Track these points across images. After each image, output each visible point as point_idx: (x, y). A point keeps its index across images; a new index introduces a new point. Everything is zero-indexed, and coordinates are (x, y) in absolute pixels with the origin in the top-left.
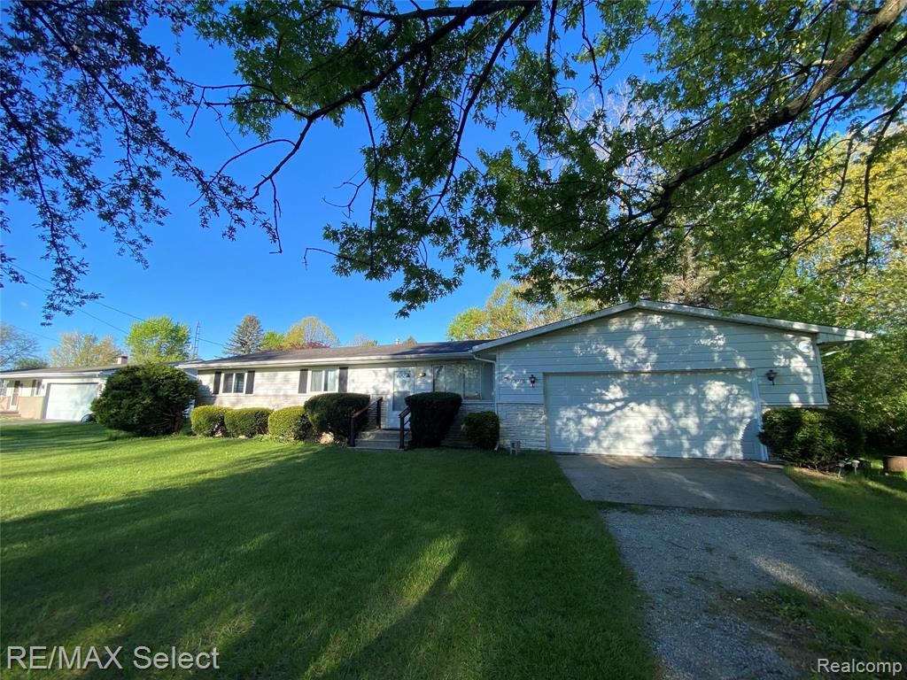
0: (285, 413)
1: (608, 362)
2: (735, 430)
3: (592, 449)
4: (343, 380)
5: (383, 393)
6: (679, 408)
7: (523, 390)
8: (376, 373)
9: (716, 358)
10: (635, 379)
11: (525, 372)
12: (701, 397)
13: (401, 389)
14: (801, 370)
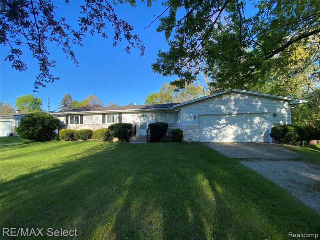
0: (100, 131)
1: (221, 111)
2: (262, 133)
4: (120, 118)
5: (137, 123)
6: (245, 126)
7: (191, 121)
8: (133, 116)
9: (258, 109)
10: (230, 117)
11: (192, 115)
12: (252, 123)
13: (143, 122)
14: (284, 113)
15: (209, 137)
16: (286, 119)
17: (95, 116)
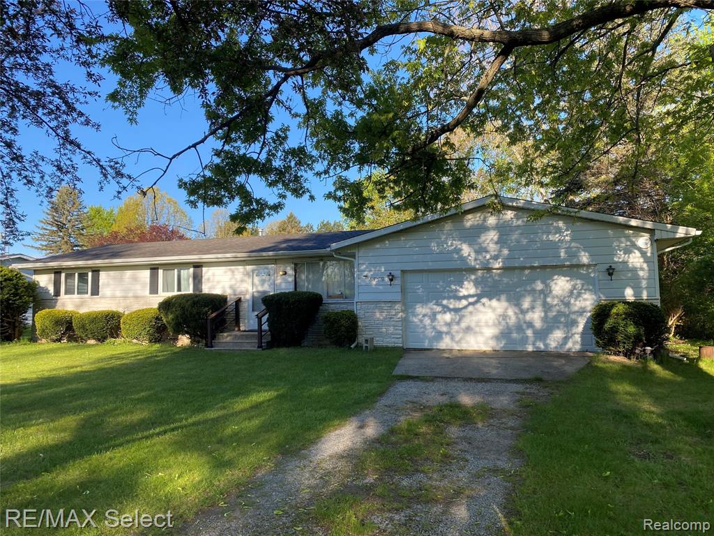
0: (138, 315)
1: (463, 259)
2: (574, 323)
3: (446, 343)
4: (197, 279)
5: (240, 293)
6: (526, 304)
7: (381, 287)
8: (233, 272)
9: (562, 254)
10: (488, 275)
11: (383, 269)
12: (546, 292)
13: (260, 289)
14: (638, 265)
15: (430, 333)
16: (644, 283)
17: (129, 273)
